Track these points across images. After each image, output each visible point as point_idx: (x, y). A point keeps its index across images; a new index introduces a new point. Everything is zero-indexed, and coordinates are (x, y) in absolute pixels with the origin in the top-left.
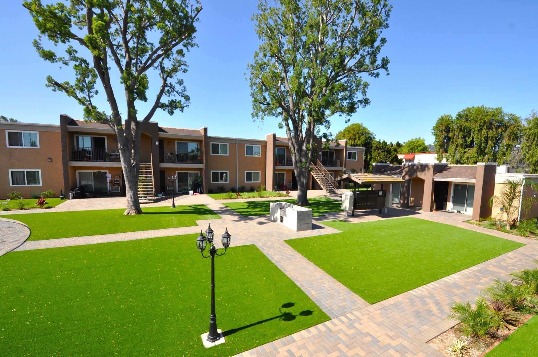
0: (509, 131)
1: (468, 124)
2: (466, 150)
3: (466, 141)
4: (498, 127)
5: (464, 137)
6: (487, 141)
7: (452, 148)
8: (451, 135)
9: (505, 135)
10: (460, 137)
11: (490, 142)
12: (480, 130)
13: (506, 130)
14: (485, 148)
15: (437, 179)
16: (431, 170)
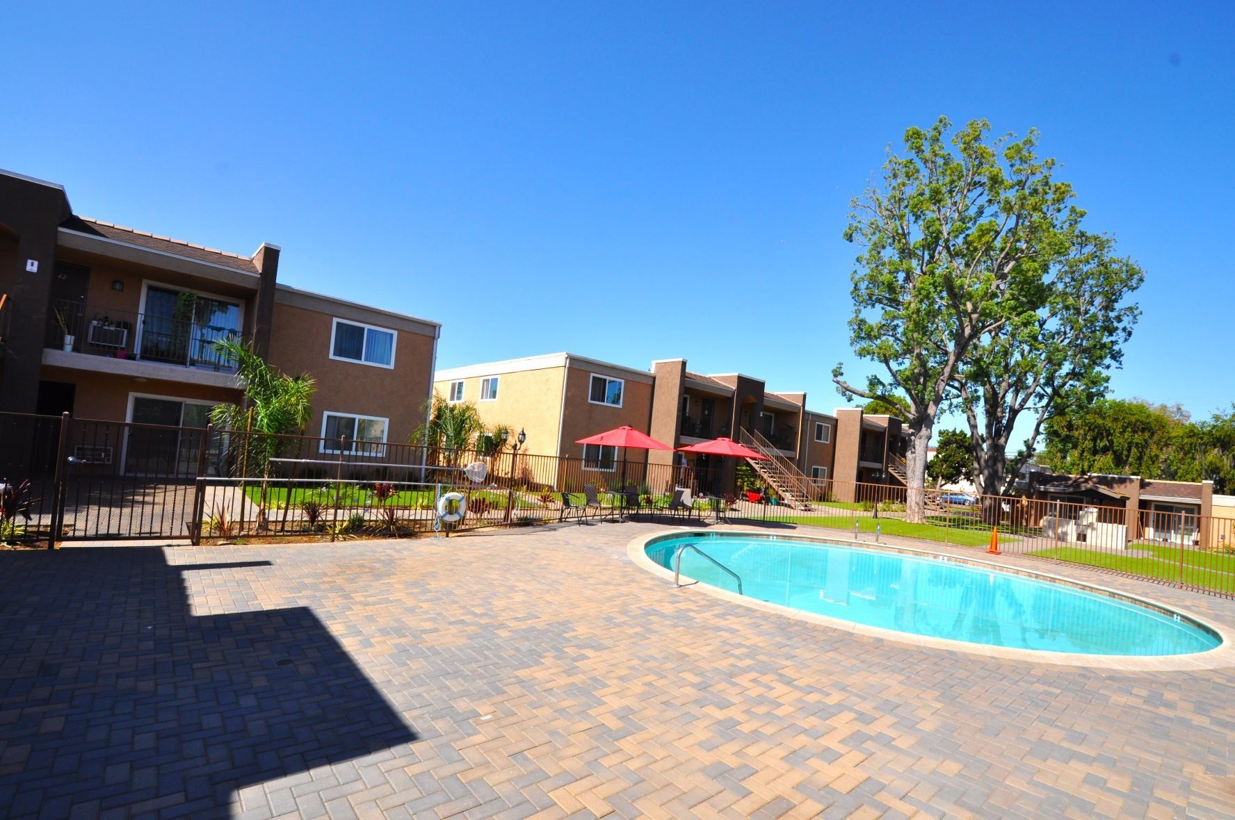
0: (1156, 438)
1: (1100, 422)
2: (1097, 457)
3: (1095, 446)
4: (1143, 430)
5: (1094, 440)
6: (1129, 450)
7: (1075, 453)
8: (1075, 434)
9: (1151, 441)
10: (1089, 438)
11: (1134, 450)
12: (1121, 433)
13: (1153, 435)
14: (1128, 456)
15: (1144, 497)
16: (1137, 484)
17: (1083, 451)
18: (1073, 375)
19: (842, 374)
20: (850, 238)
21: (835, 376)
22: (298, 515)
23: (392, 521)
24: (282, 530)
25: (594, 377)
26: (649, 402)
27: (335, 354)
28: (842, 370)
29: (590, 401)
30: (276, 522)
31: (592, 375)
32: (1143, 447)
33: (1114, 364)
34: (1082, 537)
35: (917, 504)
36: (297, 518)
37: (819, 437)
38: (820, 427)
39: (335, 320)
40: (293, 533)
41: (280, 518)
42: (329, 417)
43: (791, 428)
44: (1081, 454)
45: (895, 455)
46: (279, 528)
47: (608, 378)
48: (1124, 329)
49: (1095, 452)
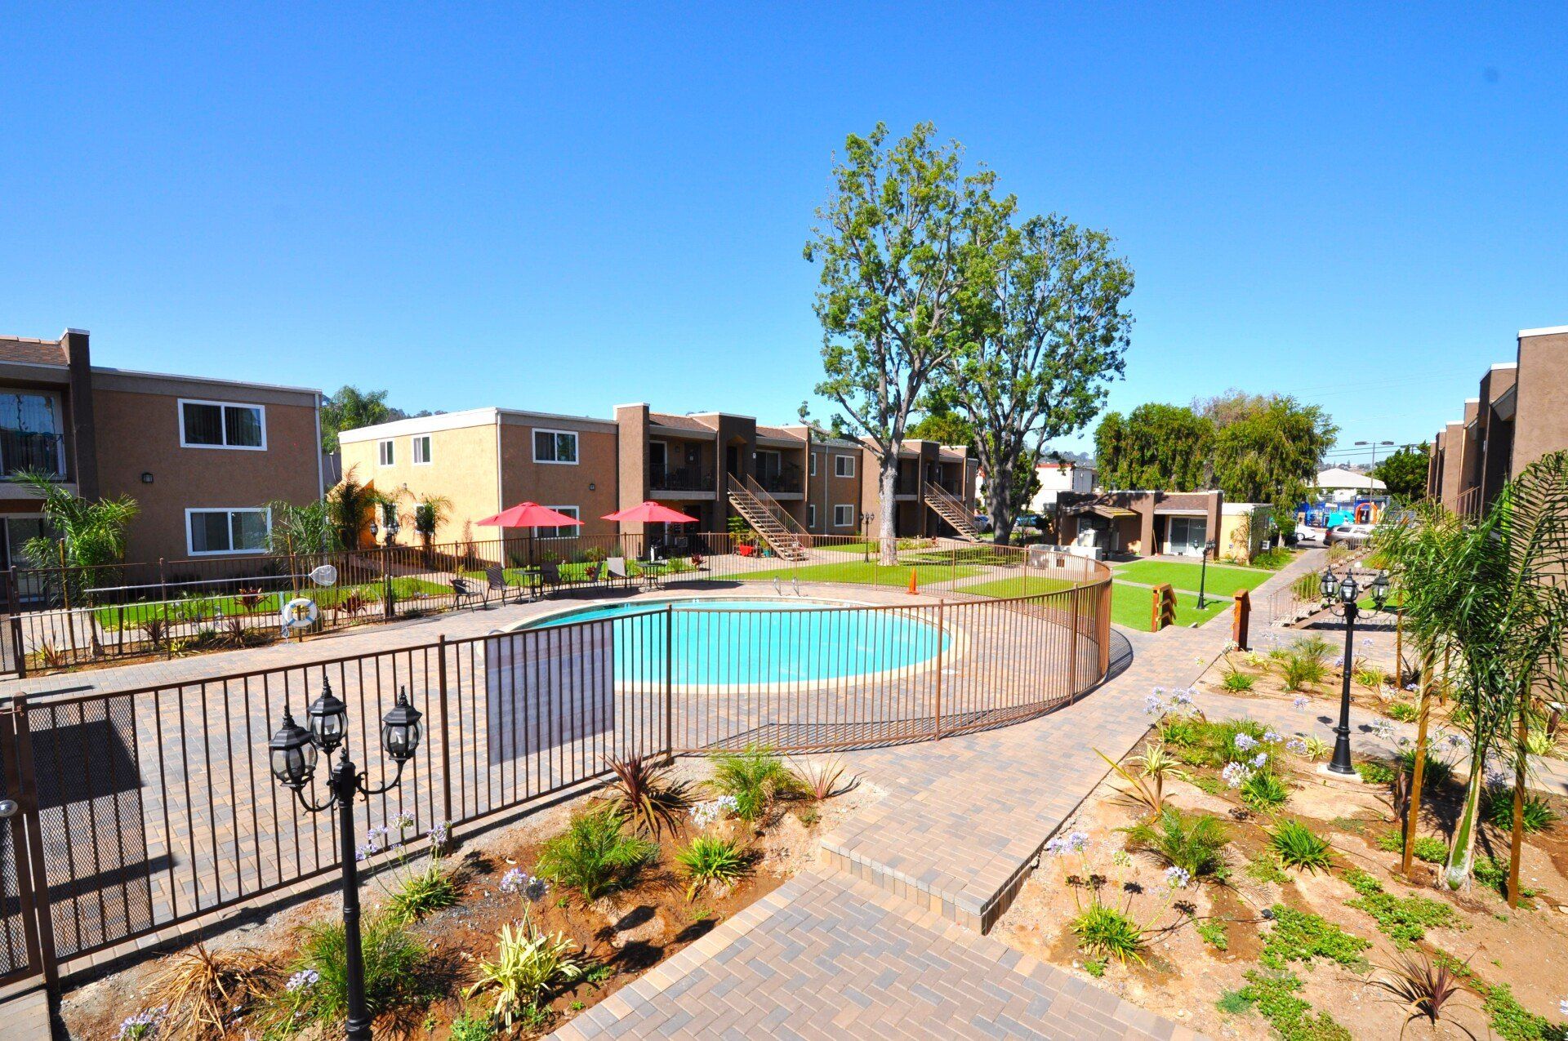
0: (1200, 442)
1: (1145, 429)
2: (1145, 469)
3: (1143, 455)
4: (1187, 436)
5: (1142, 449)
6: (1174, 459)
7: (1123, 465)
8: (1123, 444)
9: (1195, 448)
10: (1135, 448)
11: (1178, 458)
12: (1166, 441)
13: (1197, 440)
15: (1158, 512)
16: (1152, 499)
17: (1131, 463)
18: (1065, 392)
19: (808, 414)
20: (809, 257)
21: (803, 416)
22: (135, 635)
23: (238, 632)
24: (120, 652)
25: (537, 433)
26: (614, 455)
27: (187, 441)
28: (808, 410)
29: (535, 461)
30: (113, 645)
31: (534, 430)
32: (1188, 454)
33: (1117, 375)
34: (1060, 563)
35: (889, 546)
36: (135, 639)
37: (841, 472)
38: (841, 461)
39: (181, 402)
40: (133, 655)
41: (116, 641)
42: (192, 515)
43: (797, 467)
44: (1130, 466)
45: (933, 485)
46: (117, 651)
47: (556, 432)
48: (1121, 339)
49: (1143, 463)
